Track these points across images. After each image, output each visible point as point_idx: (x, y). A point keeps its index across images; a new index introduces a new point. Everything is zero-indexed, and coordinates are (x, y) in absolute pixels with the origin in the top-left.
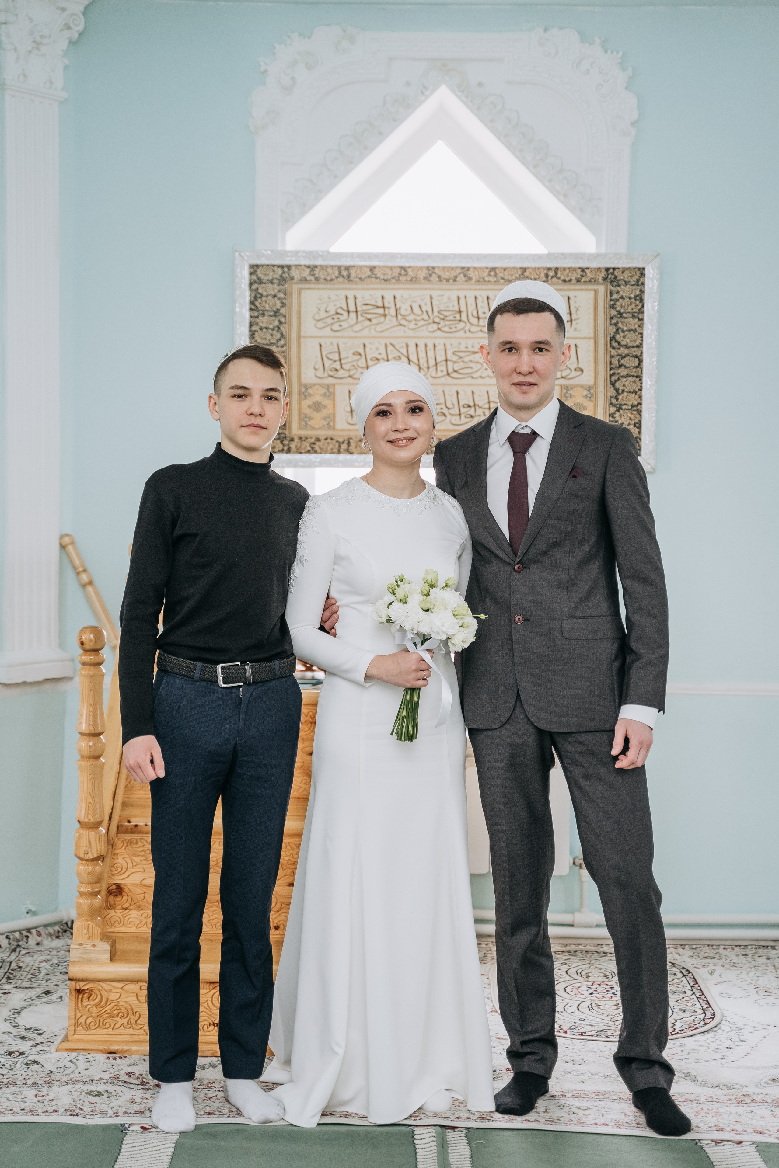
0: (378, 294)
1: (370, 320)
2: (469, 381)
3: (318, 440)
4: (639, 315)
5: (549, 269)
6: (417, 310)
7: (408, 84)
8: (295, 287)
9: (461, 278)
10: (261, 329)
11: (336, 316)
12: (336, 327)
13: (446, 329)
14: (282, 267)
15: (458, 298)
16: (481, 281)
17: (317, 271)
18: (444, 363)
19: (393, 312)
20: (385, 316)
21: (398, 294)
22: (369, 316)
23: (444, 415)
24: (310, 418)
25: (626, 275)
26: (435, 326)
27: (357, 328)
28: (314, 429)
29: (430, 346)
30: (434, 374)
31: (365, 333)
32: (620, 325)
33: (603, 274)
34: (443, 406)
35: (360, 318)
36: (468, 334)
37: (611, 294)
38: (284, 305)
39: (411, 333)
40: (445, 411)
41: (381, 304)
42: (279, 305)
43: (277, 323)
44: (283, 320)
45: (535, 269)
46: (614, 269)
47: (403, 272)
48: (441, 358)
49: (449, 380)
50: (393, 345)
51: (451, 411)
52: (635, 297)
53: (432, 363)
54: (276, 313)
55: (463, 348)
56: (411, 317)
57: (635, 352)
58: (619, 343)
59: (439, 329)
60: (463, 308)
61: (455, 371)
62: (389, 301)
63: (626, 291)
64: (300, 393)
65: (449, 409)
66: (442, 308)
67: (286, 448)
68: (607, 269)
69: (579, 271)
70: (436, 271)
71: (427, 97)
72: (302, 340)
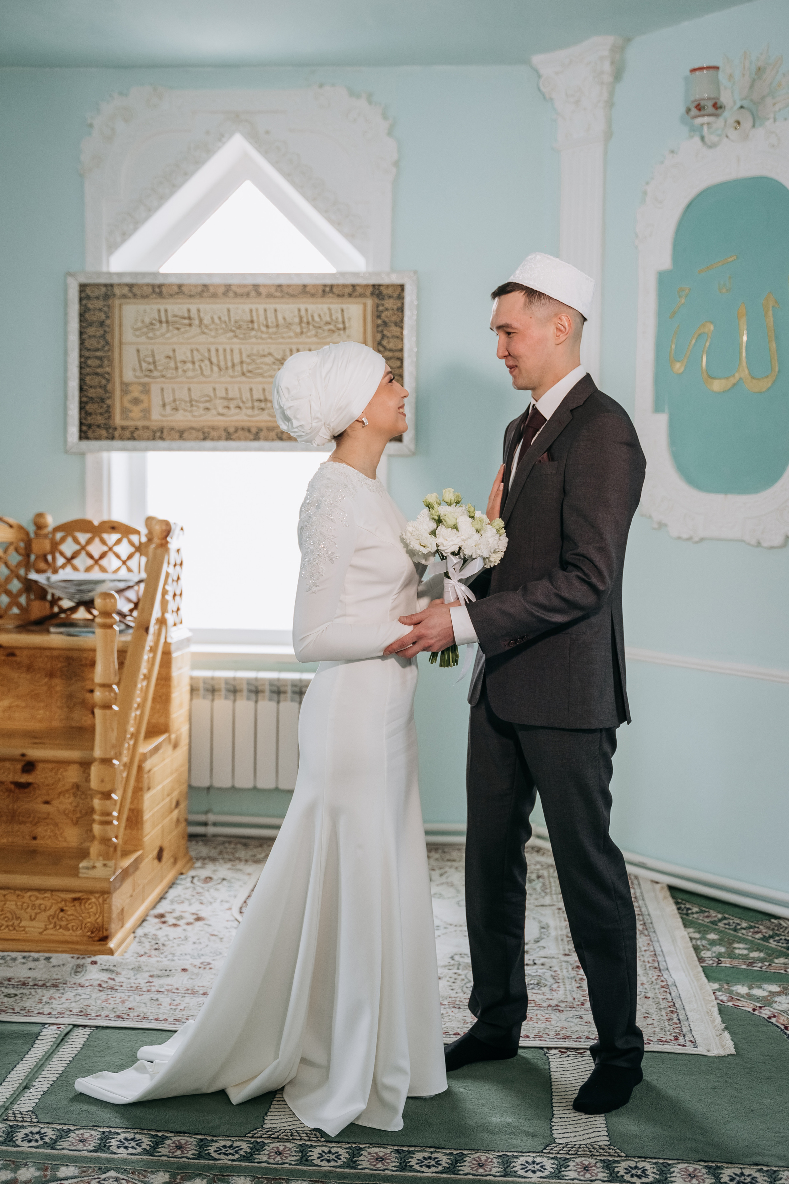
0: (185, 307)
1: (178, 329)
2: (260, 379)
3: (137, 429)
4: (400, 324)
5: (325, 286)
6: (217, 321)
7: (208, 133)
8: (117, 302)
9: (253, 293)
10: (90, 337)
11: (151, 327)
12: (150, 335)
13: (241, 336)
14: (106, 285)
15: (251, 311)
16: (270, 296)
17: (135, 290)
18: (239, 366)
19: (197, 322)
20: (190, 325)
21: (202, 307)
22: (178, 326)
23: (239, 407)
24: (131, 411)
25: (390, 291)
26: (231, 334)
27: (168, 335)
28: (133, 420)
29: (228, 351)
30: (231, 374)
31: (175, 340)
32: (385, 332)
33: (371, 289)
34: (239, 401)
35: (171, 328)
36: (260, 341)
37: (378, 306)
38: (107, 317)
39: (211, 340)
40: (241, 405)
41: (186, 315)
42: (103, 316)
43: (102, 332)
44: (107, 329)
45: (315, 286)
46: (380, 285)
47: (205, 289)
48: (237, 360)
49: (244, 379)
50: (197, 350)
51: (247, 405)
52: (398, 309)
53: (230, 364)
54: (102, 324)
55: (255, 352)
56: (213, 326)
57: (397, 354)
58: (384, 347)
59: (236, 336)
60: (255, 318)
61: (249, 371)
62: (194, 313)
63: (389, 303)
64: (122, 390)
65: (243, 402)
66: (238, 318)
67: (111, 436)
68: (374, 286)
69: (351, 287)
70: (233, 288)
71: (224, 143)
72: (124, 347)
